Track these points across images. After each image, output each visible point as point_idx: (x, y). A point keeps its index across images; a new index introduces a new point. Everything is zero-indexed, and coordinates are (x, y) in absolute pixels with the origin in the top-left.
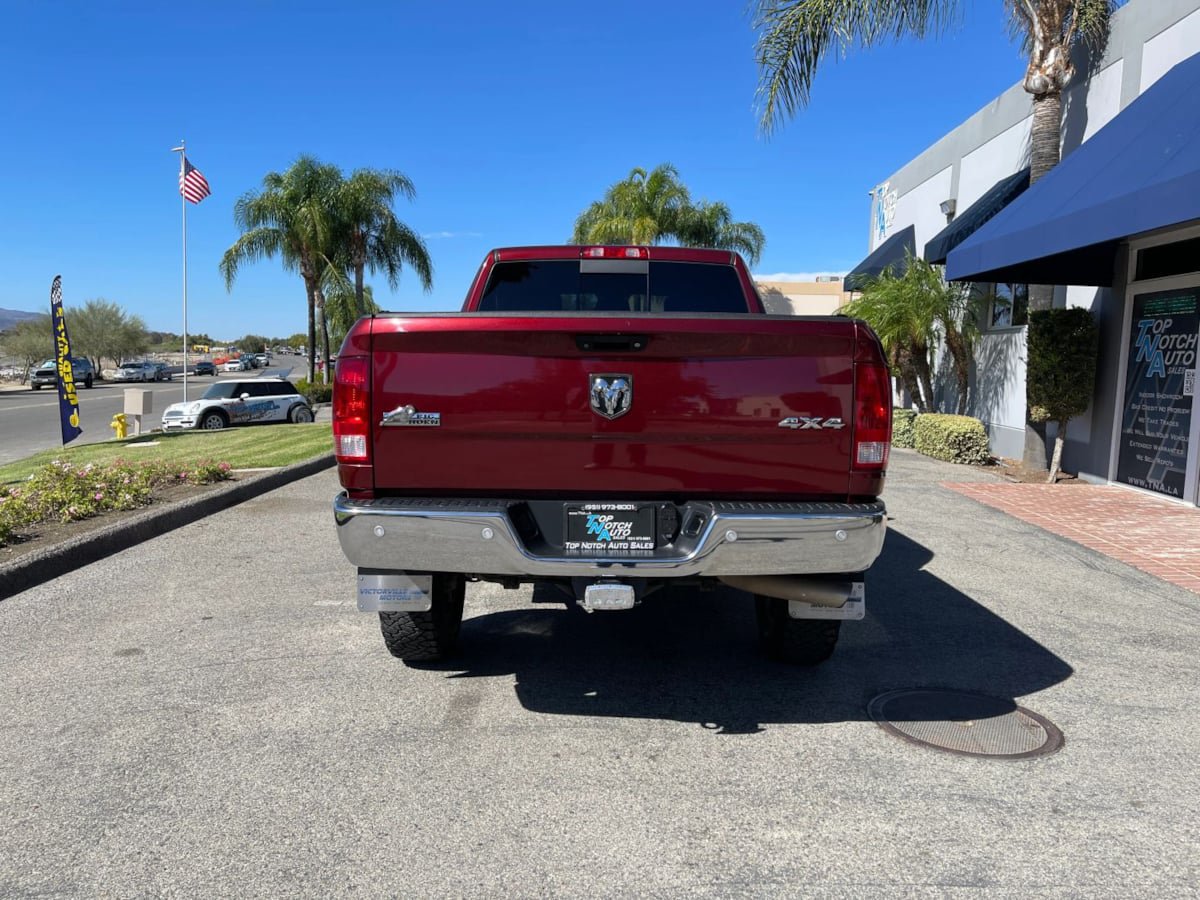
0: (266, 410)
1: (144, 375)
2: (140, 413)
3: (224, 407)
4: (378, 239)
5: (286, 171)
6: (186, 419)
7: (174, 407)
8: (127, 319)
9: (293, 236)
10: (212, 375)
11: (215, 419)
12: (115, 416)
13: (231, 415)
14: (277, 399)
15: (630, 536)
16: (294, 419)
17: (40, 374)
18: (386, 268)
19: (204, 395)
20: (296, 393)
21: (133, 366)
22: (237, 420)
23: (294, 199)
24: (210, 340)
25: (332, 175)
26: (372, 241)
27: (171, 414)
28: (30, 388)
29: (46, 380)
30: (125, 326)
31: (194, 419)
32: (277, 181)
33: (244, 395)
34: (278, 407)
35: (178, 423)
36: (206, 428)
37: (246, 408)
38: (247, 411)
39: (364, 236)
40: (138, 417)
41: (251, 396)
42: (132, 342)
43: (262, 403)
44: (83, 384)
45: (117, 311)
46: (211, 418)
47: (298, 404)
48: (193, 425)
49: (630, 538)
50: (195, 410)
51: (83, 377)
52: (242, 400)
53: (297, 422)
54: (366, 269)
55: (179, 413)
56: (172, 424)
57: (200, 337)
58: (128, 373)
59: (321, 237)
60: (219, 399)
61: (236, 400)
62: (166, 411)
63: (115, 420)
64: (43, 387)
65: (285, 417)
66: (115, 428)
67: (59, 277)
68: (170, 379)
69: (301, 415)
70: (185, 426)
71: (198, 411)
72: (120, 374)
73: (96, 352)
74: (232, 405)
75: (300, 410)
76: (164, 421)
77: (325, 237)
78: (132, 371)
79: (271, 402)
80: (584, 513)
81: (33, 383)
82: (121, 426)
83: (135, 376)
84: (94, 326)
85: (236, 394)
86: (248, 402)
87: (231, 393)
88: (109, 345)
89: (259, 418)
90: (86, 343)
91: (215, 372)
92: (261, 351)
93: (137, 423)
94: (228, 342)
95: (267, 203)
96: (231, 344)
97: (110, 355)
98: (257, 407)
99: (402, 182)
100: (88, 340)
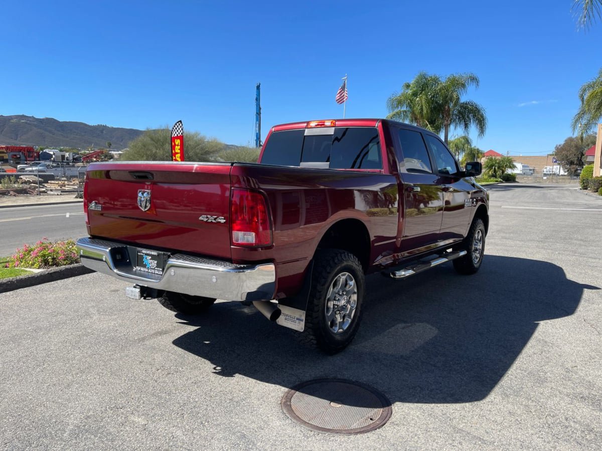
5: (412, 82)
9: (413, 113)
15: (156, 267)
23: (415, 94)
25: (436, 81)
32: (408, 86)
49: (156, 268)
59: (425, 111)
77: (427, 112)
80: (142, 254)
95: (402, 98)
99: (474, 79)
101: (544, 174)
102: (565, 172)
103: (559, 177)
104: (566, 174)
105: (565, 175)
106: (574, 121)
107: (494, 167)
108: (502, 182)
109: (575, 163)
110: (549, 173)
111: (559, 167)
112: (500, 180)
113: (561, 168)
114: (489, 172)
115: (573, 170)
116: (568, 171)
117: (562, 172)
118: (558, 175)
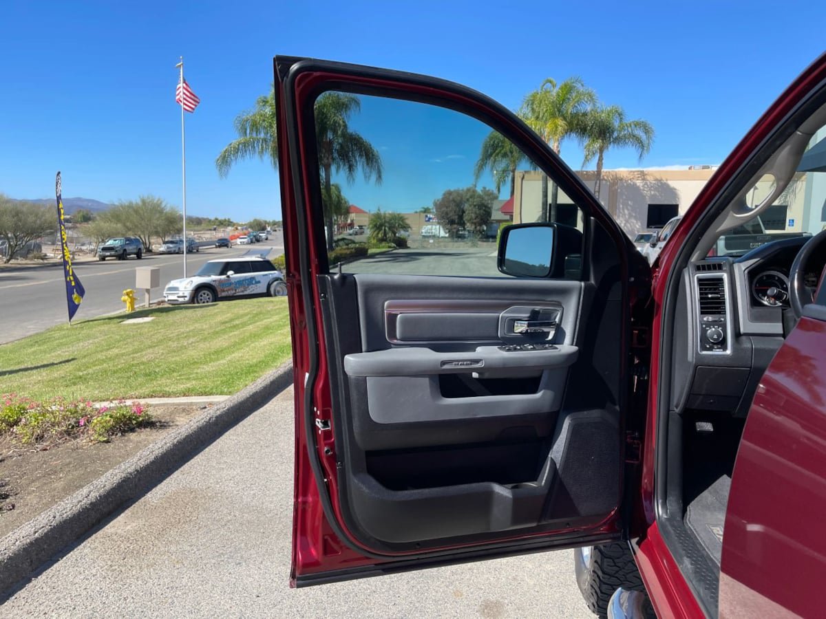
0: (248, 285)
1: (179, 248)
2: (149, 287)
3: (213, 283)
4: (341, 145)
6: (181, 294)
7: (173, 283)
8: (168, 209)
10: (228, 247)
11: (206, 295)
12: (125, 292)
13: (218, 290)
14: (258, 276)
16: (272, 292)
17: (104, 249)
18: (347, 166)
19: (197, 273)
20: (274, 269)
21: (172, 242)
22: (224, 294)
24: (232, 222)
26: (336, 146)
27: (170, 289)
28: (98, 259)
29: (108, 254)
30: (166, 214)
31: (188, 294)
33: (230, 273)
34: (259, 282)
35: (174, 297)
36: (198, 303)
37: (231, 284)
38: (233, 286)
39: (331, 142)
40: (148, 291)
41: (235, 273)
42: (171, 225)
43: (245, 279)
44: (135, 256)
45: (161, 203)
46: (201, 293)
47: (276, 279)
48: (187, 299)
50: (188, 286)
51: (135, 251)
52: (228, 277)
53: (275, 295)
54: (333, 168)
55: (176, 289)
56: (171, 297)
57: (225, 220)
58: (168, 248)
60: (210, 276)
61: (223, 277)
62: (167, 287)
63: (124, 295)
64: (106, 259)
65: (265, 291)
66: (125, 301)
67: (59, 173)
68: (197, 251)
69: (278, 289)
70: (181, 300)
71: (191, 287)
72: (163, 248)
73: (146, 232)
74: (220, 281)
75: (278, 284)
76: (165, 295)
78: (171, 246)
79: (253, 278)
81: (100, 256)
82: (129, 300)
83: (172, 250)
84: (145, 214)
85: (223, 272)
86: (234, 278)
87: (219, 271)
88: (155, 228)
89: (243, 291)
90: (140, 226)
91: (230, 245)
92: (263, 229)
93: (147, 296)
94: (243, 223)
96: (245, 225)
97: (157, 234)
98: (241, 283)
100: (141, 224)
101: (423, 236)
102: (446, 233)
103: (440, 240)
104: (447, 235)
105: (446, 237)
106: (477, 167)
107: (383, 228)
108: (396, 249)
109: (456, 221)
110: (428, 234)
111: (438, 227)
112: (393, 245)
113: (441, 229)
114: (378, 234)
115: (455, 230)
116: (449, 231)
117: (442, 233)
118: (438, 237)
